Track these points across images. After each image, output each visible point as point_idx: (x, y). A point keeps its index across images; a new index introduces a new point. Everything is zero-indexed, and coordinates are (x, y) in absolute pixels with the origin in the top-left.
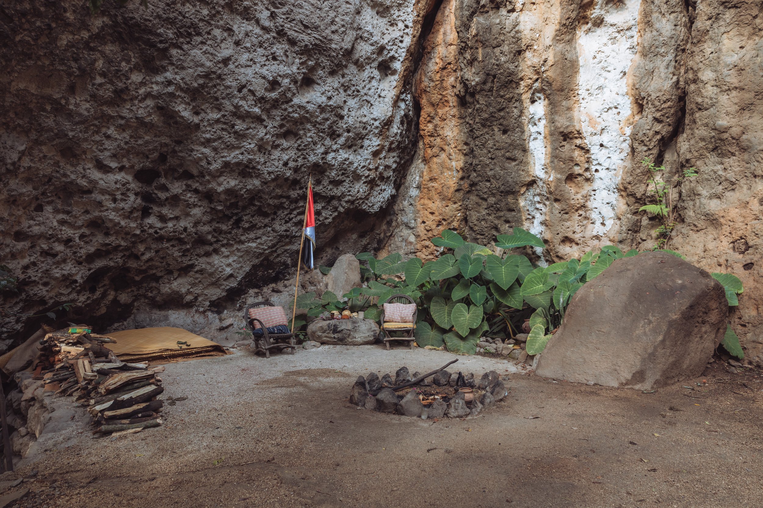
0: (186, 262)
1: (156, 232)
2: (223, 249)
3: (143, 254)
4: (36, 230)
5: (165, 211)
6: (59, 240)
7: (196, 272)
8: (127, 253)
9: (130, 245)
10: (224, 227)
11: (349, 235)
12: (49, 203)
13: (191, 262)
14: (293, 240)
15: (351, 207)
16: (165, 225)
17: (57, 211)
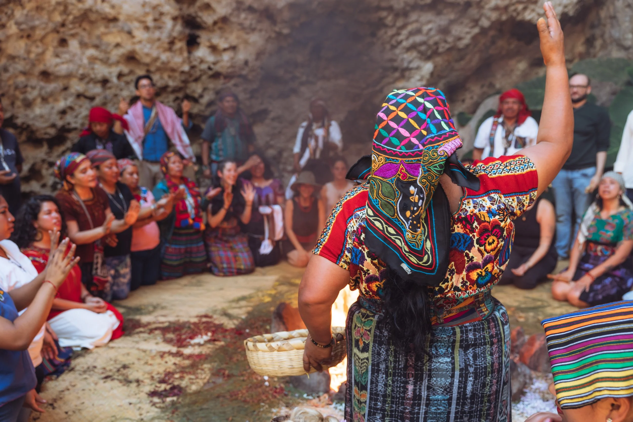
0: (257, 106)
1: (210, 68)
2: (303, 89)
3: (201, 96)
4: (63, 69)
5: (216, 40)
6: (94, 81)
7: (273, 119)
8: (180, 95)
9: (181, 85)
10: (300, 58)
11: (512, 62)
12: (73, 36)
13: (263, 107)
14: (407, 74)
15: (504, 18)
16: (219, 58)
17: (83, 45)
